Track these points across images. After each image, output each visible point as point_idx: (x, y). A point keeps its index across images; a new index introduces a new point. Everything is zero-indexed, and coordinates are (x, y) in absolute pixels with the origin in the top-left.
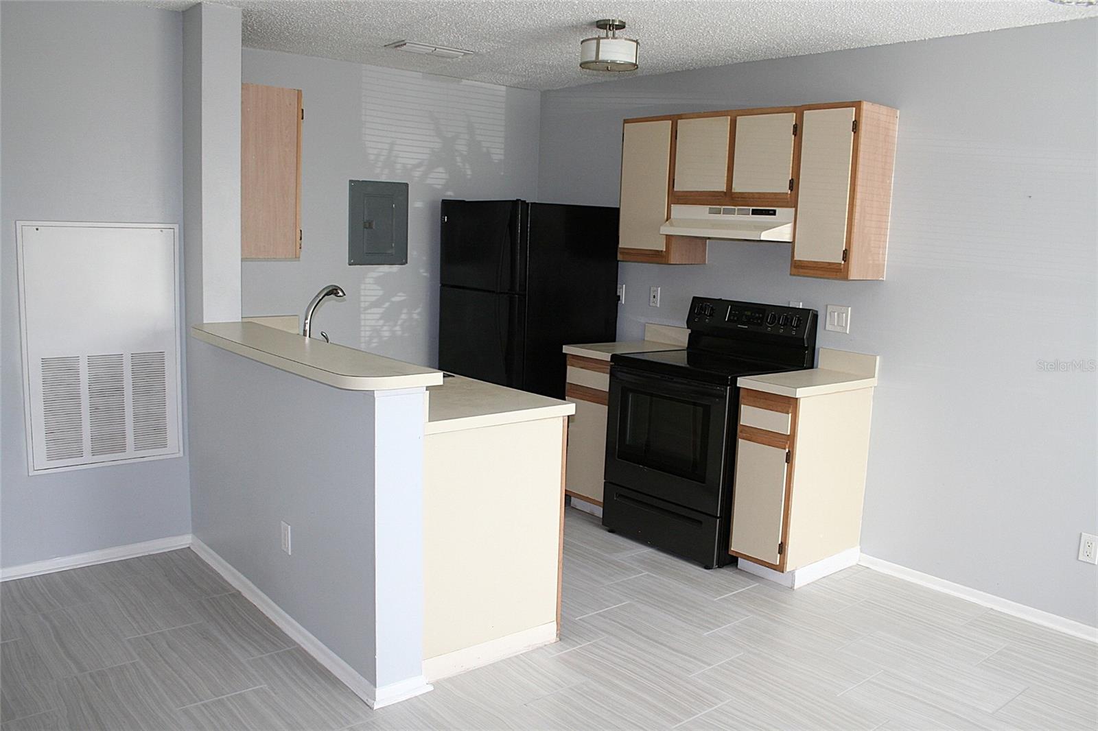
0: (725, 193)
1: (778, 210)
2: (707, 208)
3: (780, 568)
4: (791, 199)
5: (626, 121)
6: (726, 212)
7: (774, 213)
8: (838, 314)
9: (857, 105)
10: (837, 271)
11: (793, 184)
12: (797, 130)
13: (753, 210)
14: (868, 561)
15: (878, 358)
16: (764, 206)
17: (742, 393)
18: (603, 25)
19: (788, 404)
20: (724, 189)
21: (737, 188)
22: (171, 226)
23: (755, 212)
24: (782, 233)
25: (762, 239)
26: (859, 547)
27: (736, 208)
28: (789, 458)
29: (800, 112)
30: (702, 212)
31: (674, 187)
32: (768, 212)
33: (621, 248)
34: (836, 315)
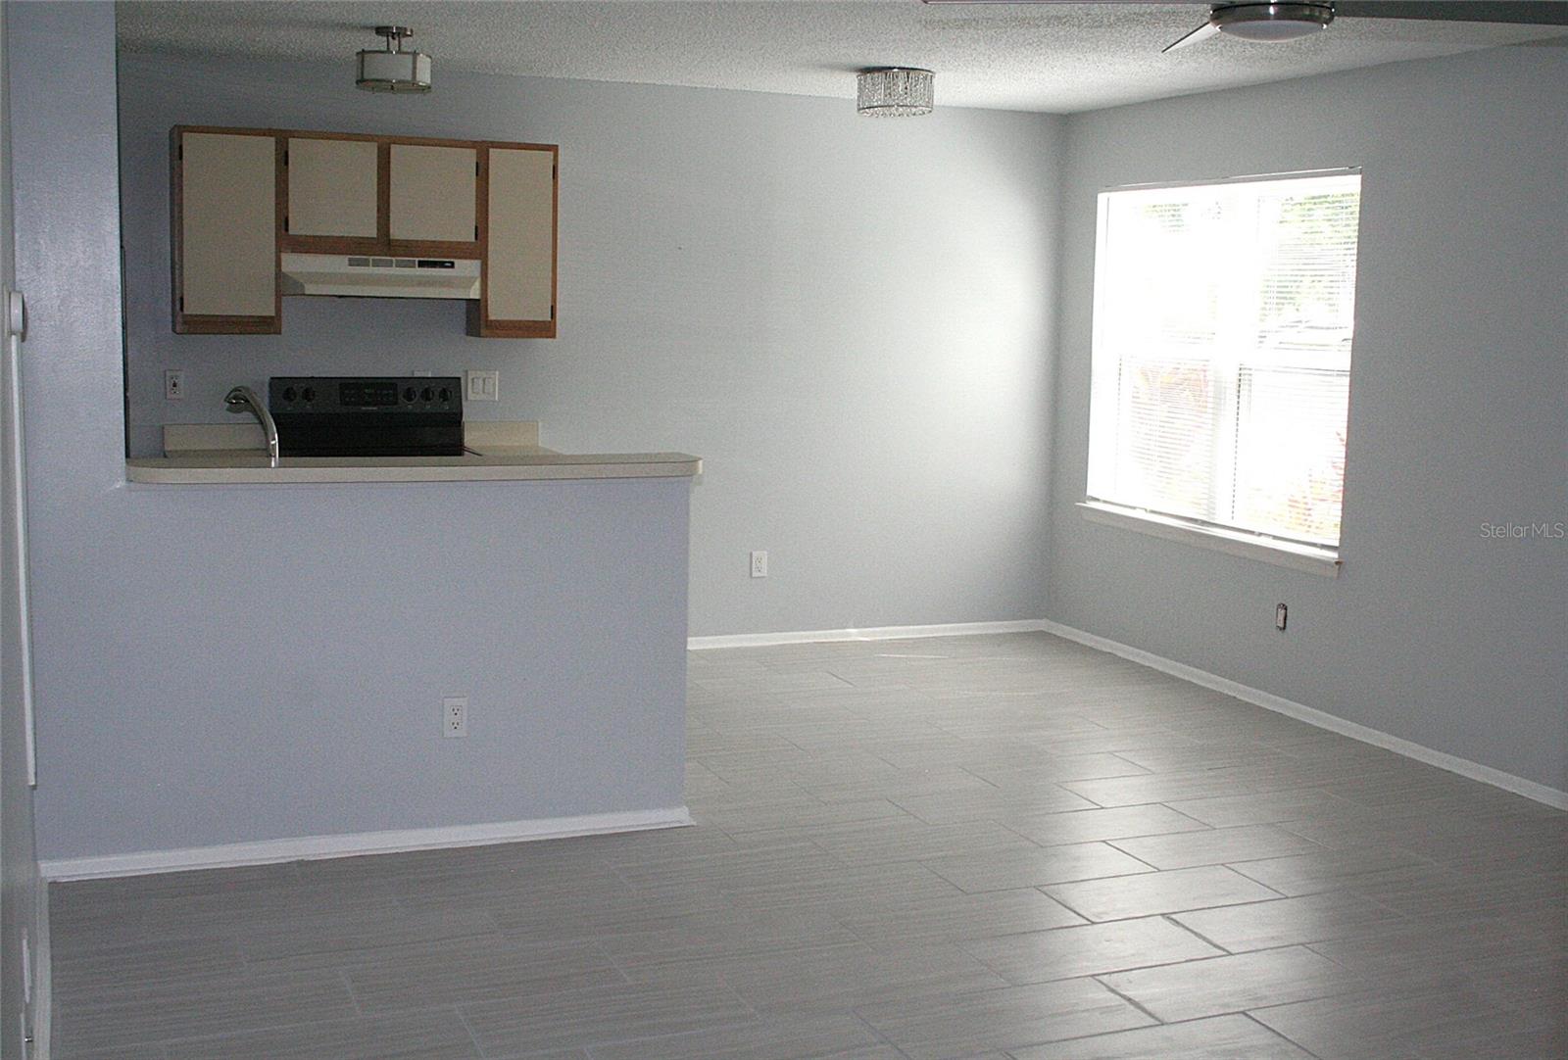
0: (375, 239)
1: (456, 262)
2: (345, 259)
4: (478, 248)
5: (183, 129)
6: (376, 264)
7: (452, 265)
8: (484, 380)
9: (554, 148)
10: (541, 329)
11: (481, 231)
12: (482, 171)
13: (419, 262)
16: (435, 256)
18: (381, 30)
20: (374, 233)
21: (397, 232)
23: (422, 264)
27: (394, 258)
29: (483, 150)
30: (338, 264)
31: (287, 230)
32: (442, 265)
33: (187, 315)
34: (481, 382)
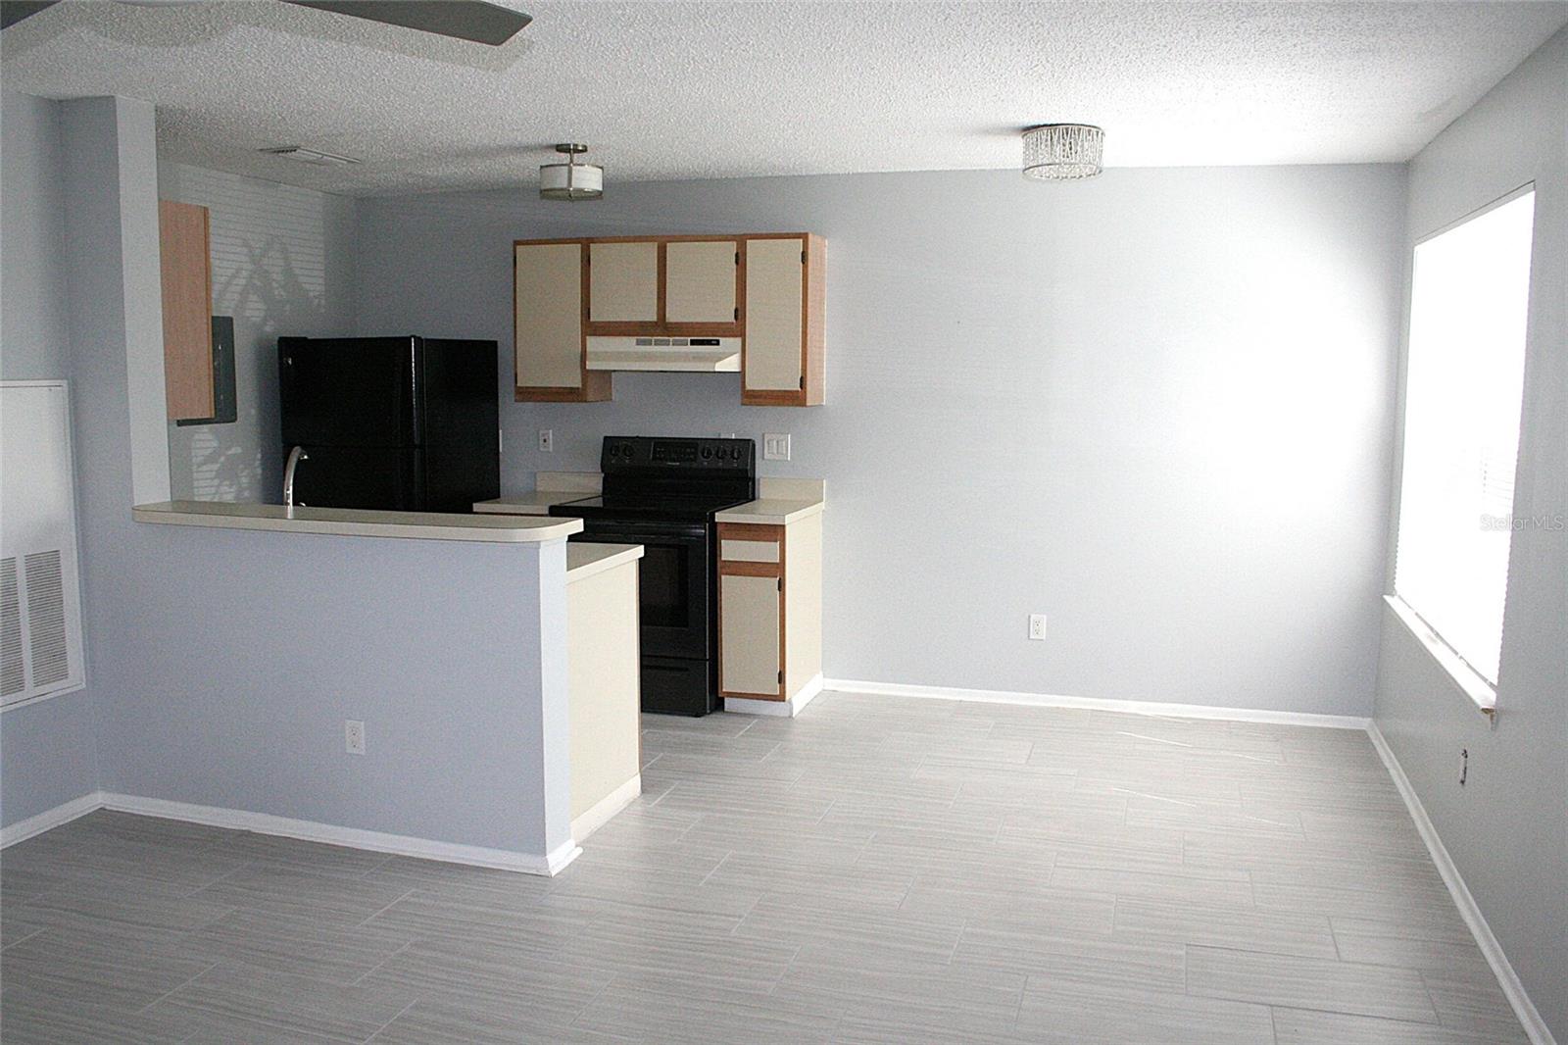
0: (656, 323)
1: (722, 340)
2: (633, 340)
3: (781, 698)
4: (737, 327)
5: (516, 243)
6: (657, 343)
7: (718, 343)
8: (778, 442)
9: (804, 237)
10: (795, 399)
11: (740, 313)
12: (740, 260)
13: (692, 340)
14: (832, 684)
15: (824, 481)
16: (705, 335)
17: (719, 529)
18: (561, 148)
19: (776, 532)
20: (655, 319)
21: (672, 317)
22: (57, 382)
23: (693, 343)
24: (730, 364)
25: (717, 370)
26: (821, 673)
27: (671, 339)
28: (781, 586)
29: (741, 240)
30: (628, 344)
31: (589, 318)
32: (709, 343)
33: (520, 387)
34: (775, 443)
